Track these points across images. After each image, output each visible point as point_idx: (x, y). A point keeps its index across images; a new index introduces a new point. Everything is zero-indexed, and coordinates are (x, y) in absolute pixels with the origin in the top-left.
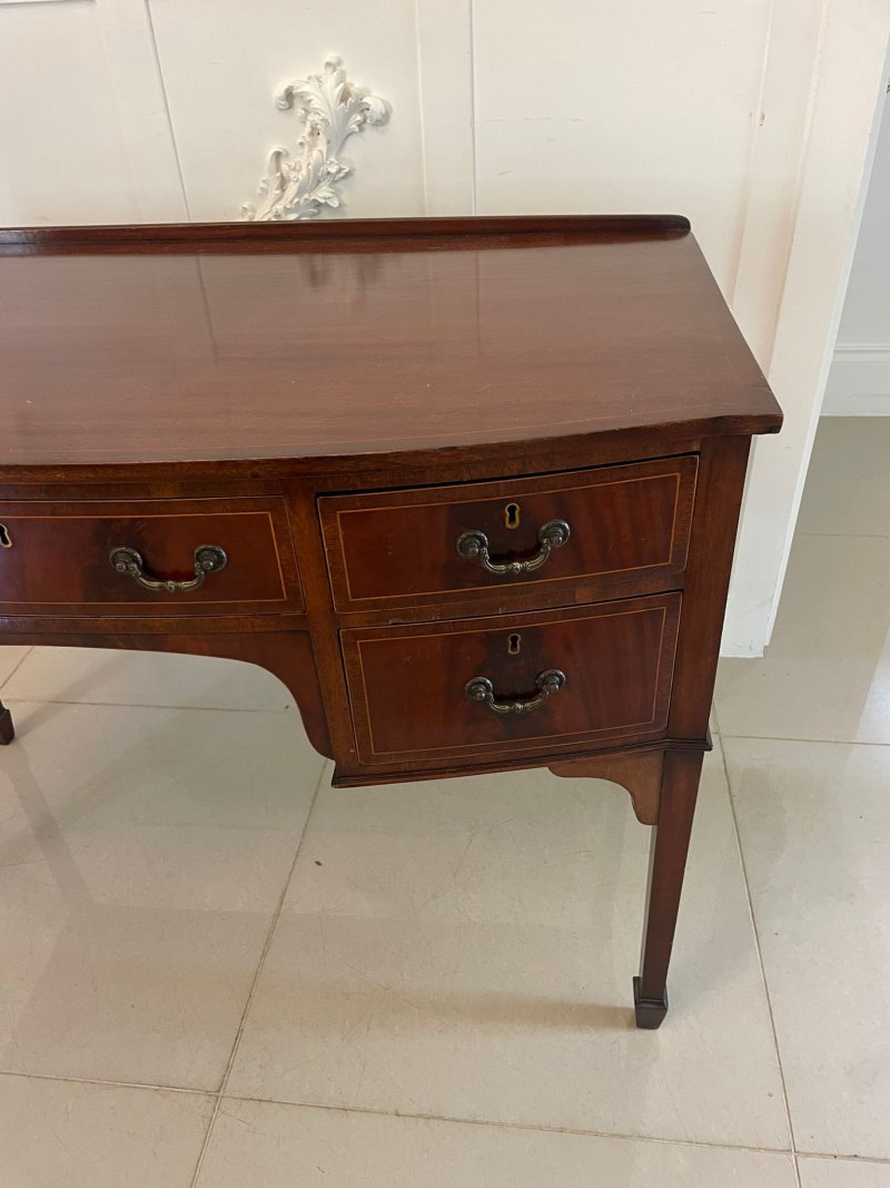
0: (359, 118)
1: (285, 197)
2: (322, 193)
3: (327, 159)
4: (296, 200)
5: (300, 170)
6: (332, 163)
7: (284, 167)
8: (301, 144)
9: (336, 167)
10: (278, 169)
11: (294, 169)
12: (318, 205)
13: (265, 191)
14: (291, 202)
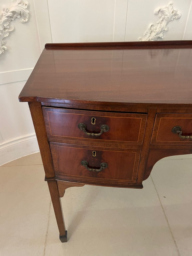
0: (175, 17)
1: (151, 36)
2: (161, 35)
3: (165, 26)
4: (155, 37)
5: (157, 29)
6: (166, 27)
7: (152, 28)
8: (158, 23)
9: (167, 29)
10: (151, 29)
11: (155, 29)
12: (159, 37)
13: (146, 34)
14: (153, 37)
